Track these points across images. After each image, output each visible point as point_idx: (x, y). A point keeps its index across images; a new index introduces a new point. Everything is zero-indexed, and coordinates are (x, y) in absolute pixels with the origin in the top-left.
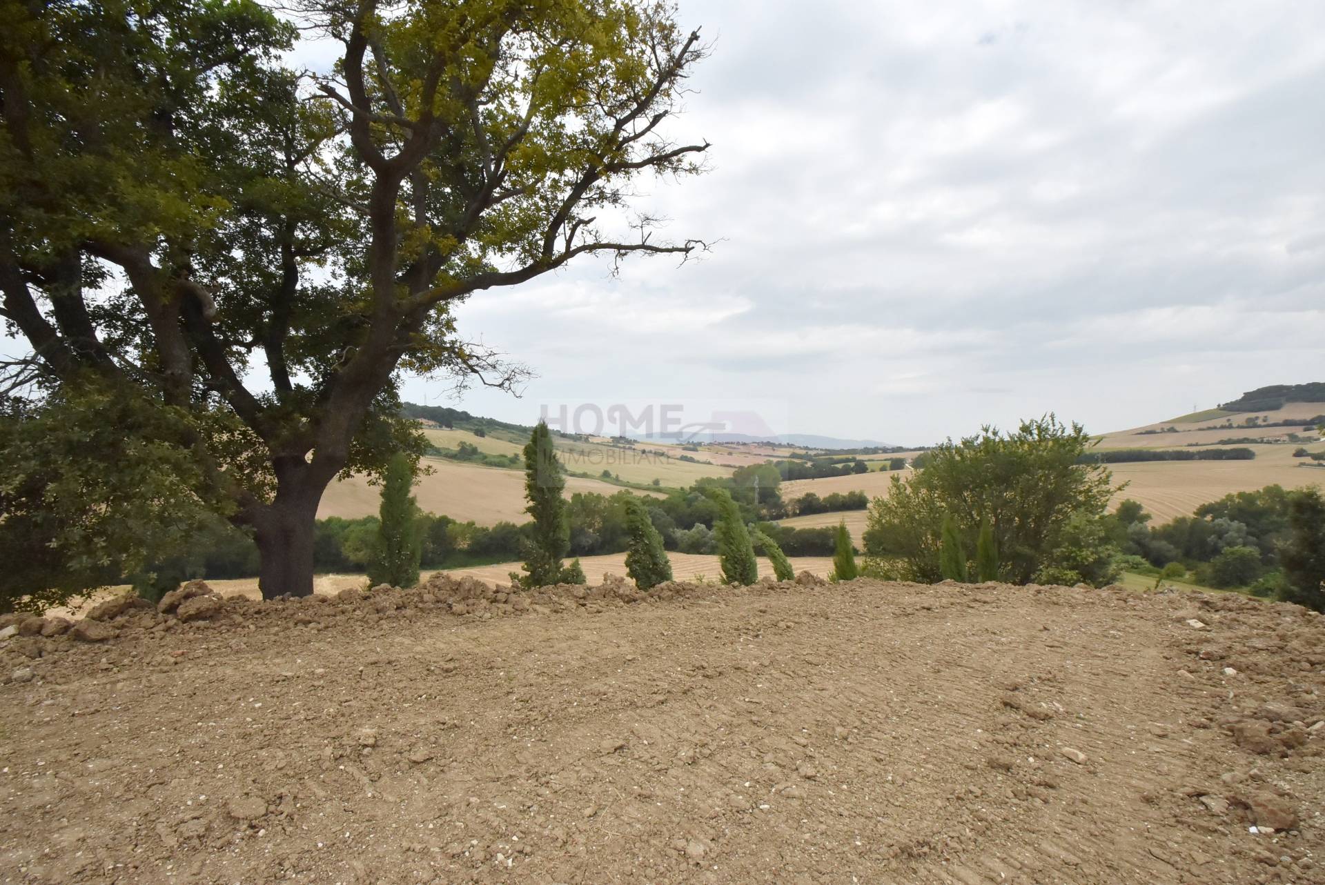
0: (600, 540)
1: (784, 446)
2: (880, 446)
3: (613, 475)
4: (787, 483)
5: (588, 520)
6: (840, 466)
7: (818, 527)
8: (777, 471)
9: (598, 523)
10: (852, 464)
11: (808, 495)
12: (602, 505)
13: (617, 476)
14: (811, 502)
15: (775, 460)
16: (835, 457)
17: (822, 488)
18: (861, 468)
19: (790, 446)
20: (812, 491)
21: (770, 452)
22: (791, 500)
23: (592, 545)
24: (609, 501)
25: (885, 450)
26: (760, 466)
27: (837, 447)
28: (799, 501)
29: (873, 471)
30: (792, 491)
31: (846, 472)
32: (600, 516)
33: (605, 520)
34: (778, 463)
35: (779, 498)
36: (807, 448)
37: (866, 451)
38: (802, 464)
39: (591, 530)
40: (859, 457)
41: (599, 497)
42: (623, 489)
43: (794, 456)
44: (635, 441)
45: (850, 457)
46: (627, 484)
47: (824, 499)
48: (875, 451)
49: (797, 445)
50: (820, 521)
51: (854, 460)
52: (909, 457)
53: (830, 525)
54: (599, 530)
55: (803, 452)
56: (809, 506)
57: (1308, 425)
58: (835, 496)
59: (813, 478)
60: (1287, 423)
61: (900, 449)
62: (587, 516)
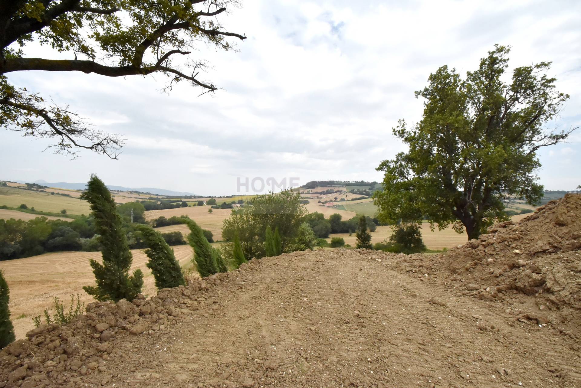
0: (21, 248)
1: (145, 194)
2: (192, 195)
3: (30, 207)
4: (148, 212)
5: (10, 237)
6: (175, 204)
7: (167, 233)
8: (143, 206)
9: (19, 237)
10: (181, 203)
11: (161, 218)
12: (22, 227)
13: (33, 208)
14: (162, 221)
15: (141, 200)
16: (172, 200)
17: (168, 214)
18: (185, 205)
19: (148, 193)
20: (163, 216)
21: (138, 196)
22: (152, 220)
23: (14, 252)
24: (28, 224)
25: (195, 197)
26: (132, 203)
27: (172, 195)
28: (156, 220)
29: (190, 206)
30: (151, 216)
31: (178, 206)
32: (21, 233)
33: (24, 236)
34: (142, 202)
35: (144, 219)
36: (157, 195)
37: (186, 197)
38: (155, 203)
39: (13, 243)
40: (183, 200)
41: (20, 222)
42: (40, 216)
43: (150, 198)
44: (46, 187)
45: (179, 199)
46: (41, 213)
47: (169, 219)
48: (190, 197)
49: (152, 193)
50: (167, 229)
51: (181, 201)
52: (205, 200)
53: (173, 231)
54: (20, 242)
55: (155, 197)
56: (162, 223)
57: (321, 193)
58: (174, 218)
59: (162, 209)
60: (316, 193)
61: (201, 197)
62: (10, 234)
